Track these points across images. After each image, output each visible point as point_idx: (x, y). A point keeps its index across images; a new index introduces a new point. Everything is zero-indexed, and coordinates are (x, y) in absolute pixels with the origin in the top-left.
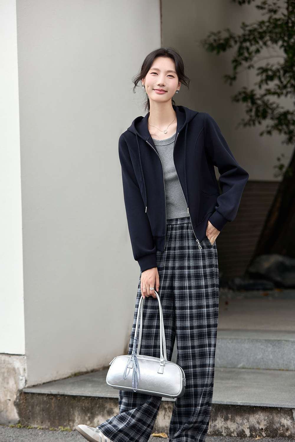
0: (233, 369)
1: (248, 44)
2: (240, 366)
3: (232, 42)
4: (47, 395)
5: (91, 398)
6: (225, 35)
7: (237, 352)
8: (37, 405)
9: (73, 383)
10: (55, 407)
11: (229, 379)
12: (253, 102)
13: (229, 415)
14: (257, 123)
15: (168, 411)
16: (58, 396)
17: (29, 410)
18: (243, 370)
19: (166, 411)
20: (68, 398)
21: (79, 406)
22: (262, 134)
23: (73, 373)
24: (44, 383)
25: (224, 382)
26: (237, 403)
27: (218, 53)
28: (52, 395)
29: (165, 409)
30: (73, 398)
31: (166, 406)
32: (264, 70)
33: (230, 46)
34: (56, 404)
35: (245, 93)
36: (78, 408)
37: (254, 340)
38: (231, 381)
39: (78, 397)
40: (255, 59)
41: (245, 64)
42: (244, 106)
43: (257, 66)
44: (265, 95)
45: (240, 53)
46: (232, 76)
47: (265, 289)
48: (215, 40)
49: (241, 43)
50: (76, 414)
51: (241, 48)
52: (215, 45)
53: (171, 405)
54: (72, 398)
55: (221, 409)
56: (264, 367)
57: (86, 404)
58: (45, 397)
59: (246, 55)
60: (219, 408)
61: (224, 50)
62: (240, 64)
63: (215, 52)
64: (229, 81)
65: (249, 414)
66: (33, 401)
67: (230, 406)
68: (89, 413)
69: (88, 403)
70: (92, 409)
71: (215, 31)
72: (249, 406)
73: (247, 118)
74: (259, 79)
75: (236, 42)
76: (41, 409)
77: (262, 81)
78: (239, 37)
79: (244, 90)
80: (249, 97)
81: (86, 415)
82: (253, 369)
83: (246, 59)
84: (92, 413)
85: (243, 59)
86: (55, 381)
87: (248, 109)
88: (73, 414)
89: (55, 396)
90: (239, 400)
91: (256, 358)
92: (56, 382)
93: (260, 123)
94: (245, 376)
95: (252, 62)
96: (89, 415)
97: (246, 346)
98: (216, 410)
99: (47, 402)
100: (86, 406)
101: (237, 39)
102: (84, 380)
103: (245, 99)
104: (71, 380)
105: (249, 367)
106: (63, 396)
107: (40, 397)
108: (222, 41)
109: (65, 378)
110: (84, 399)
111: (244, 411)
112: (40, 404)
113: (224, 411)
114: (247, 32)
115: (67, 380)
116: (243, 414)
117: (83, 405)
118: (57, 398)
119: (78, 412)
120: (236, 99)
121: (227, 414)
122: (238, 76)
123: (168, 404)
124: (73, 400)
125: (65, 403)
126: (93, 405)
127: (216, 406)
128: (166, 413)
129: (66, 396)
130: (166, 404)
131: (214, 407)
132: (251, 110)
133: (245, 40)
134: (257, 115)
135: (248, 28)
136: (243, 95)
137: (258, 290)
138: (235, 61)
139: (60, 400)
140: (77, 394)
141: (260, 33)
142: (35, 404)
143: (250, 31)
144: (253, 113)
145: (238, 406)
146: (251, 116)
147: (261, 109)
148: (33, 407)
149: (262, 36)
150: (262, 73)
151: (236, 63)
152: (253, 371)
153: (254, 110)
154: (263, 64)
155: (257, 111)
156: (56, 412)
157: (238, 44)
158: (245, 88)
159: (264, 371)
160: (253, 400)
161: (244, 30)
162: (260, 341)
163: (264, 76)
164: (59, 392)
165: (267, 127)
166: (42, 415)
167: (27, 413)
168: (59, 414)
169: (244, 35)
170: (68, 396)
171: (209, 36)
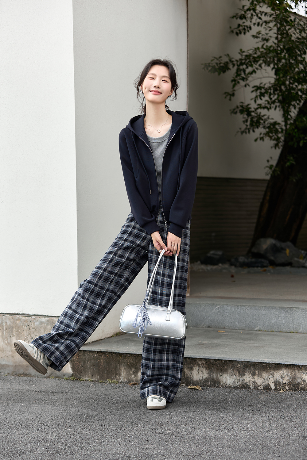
0: (251, 332)
1: (244, 66)
2: (256, 329)
3: (231, 66)
4: (97, 352)
5: (136, 355)
6: (225, 59)
7: (254, 317)
8: (88, 361)
9: (117, 342)
10: (104, 362)
11: (250, 340)
12: (249, 114)
13: (256, 371)
14: (251, 131)
15: (201, 367)
16: (107, 353)
17: (81, 365)
18: (260, 332)
19: (199, 367)
20: (115, 355)
21: (125, 362)
22: (256, 140)
23: (115, 333)
24: (93, 342)
25: (246, 342)
26: (264, 361)
27: (219, 74)
28: (101, 352)
29: (199, 365)
30: (120, 355)
31: (200, 363)
32: (258, 88)
33: (228, 69)
34: (105, 360)
35: (242, 106)
36: (124, 364)
37: (270, 307)
38: (252, 342)
39: (124, 354)
40: (250, 79)
41: (242, 83)
42: (241, 117)
43: (252, 84)
44: (257, 108)
45: (238, 75)
46: (231, 93)
47: (263, 266)
48: (217, 64)
49: (238, 66)
50: (122, 369)
51: (238, 70)
52: (217, 67)
53: (204, 362)
54: (118, 355)
55: (249, 366)
56: (277, 330)
57: (131, 360)
58: (95, 354)
59: (243, 75)
60: (247, 365)
61: (224, 72)
62: (239, 82)
63: (217, 73)
64: (228, 97)
65: (274, 370)
66: (85, 357)
67: (257, 364)
68: (133, 368)
69: (133, 360)
70: (136, 365)
71: (218, 56)
72: (274, 363)
73: (243, 127)
74: (254, 95)
75: (234, 65)
76: (92, 364)
77: (256, 97)
78: (237, 61)
79: (241, 104)
80: (245, 110)
81: (131, 369)
82: (268, 331)
83: (243, 79)
84: (136, 368)
85: (240, 79)
86: (101, 340)
87: (244, 119)
88: (120, 369)
89: (104, 353)
90: (265, 359)
91: (271, 322)
92: (103, 341)
93: (254, 131)
94: (263, 337)
95: (248, 82)
96: (133, 370)
97: (263, 312)
98: (244, 366)
99: (97, 358)
100: (131, 362)
101: (235, 63)
102: (126, 339)
103: (242, 112)
104: (115, 339)
105: (264, 330)
106: (111, 353)
107: (91, 354)
108: (222, 65)
109: (109, 337)
110: (129, 356)
111: (270, 367)
112: (91, 360)
113: (252, 367)
114: (244, 57)
115: (111, 339)
116: (269, 370)
117: (129, 361)
118: (105, 355)
119: (124, 367)
120: (234, 112)
121: (255, 370)
122: (236, 93)
123: (201, 361)
124: (119, 357)
125: (113, 360)
126: (137, 362)
127: (245, 363)
128: (200, 369)
129: (114, 353)
130: (199, 361)
131: (242, 364)
132: (247, 121)
133: (242, 64)
134: (251, 125)
135: (244, 54)
136: (241, 108)
137: (257, 267)
138: (234, 80)
139: (108, 356)
140: (124, 351)
141: (254, 58)
142: (87, 360)
143: (246, 56)
144: (248, 123)
145: (264, 363)
146: (247, 126)
147: (255, 119)
148: (84, 363)
149: (255, 60)
150: (256, 90)
151: (235, 82)
152: (268, 333)
153: (249, 120)
154: (257, 83)
155: (252, 121)
156: (104, 366)
157: (236, 67)
158: (242, 103)
159: (278, 334)
160: (277, 359)
161: (242, 55)
162: (275, 308)
163: (258, 93)
164: (107, 350)
165: (261, 134)
166: (92, 370)
167: (80, 368)
168: (107, 369)
169: (241, 60)
170: (116, 353)
171: (212, 60)
